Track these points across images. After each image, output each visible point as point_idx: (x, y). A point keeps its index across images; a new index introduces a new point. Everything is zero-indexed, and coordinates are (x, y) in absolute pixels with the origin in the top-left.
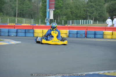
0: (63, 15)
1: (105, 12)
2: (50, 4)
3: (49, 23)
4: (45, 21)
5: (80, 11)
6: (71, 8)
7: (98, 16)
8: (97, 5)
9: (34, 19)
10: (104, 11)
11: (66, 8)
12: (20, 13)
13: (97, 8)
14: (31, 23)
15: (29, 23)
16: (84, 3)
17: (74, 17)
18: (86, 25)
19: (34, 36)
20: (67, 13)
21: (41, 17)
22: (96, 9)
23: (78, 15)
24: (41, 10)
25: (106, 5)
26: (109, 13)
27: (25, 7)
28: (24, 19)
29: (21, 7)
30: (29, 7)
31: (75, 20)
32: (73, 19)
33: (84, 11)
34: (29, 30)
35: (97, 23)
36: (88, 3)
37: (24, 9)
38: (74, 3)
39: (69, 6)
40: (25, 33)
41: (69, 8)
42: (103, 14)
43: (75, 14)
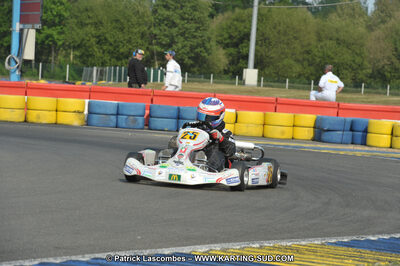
0: (70, 48)
1: (213, 43)
2: (23, 7)
3: (17, 73)
4: (6, 64)
5: (126, 38)
6: (96, 24)
7: (189, 58)
8: (187, 19)
10: (209, 39)
11: (82, 25)
13: (187, 29)
16: (141, 10)
17: (106, 54)
20: (83, 40)
23: (122, 50)
25: (219, 20)
26: (227, 46)
31: (110, 66)
32: (103, 64)
33: (143, 35)
35: (184, 81)
36: (155, 12)
38: (110, 7)
39: (89, 17)
41: (91, 24)
42: (207, 50)
43: (111, 44)
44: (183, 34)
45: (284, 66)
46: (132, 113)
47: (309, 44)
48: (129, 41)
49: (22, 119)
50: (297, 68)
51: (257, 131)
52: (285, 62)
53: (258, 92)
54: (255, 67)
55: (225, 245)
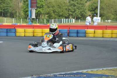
0: (45, 14)
2: (31, 3)
3: (31, 22)
4: (27, 20)
5: (62, 10)
6: (53, 7)
7: (80, 15)
8: (79, 4)
9: (15, 19)
10: (86, 9)
11: (49, 7)
12: (1, 12)
13: (79, 6)
14: (13, 23)
15: (11, 23)
16: (66, 2)
17: (56, 15)
18: (68, 23)
19: (16, 36)
20: (49, 12)
21: (23, 16)
22: (77, 7)
23: (60, 14)
24: (23, 9)
25: (88, 4)
26: (91, 11)
27: (6, 6)
28: (5, 19)
29: (2, 6)
30: (11, 6)
31: (57, 19)
32: (55, 18)
33: (66, 10)
34: (10, 30)
35: (79, 22)
36: (69, 2)
37: (4, 8)
38: (56, 2)
39: (51, 5)
40: (7, 32)
41: (51, 7)
42: (85, 12)
43: (57, 12)
44: (78, 8)
45: (109, 16)
46: (64, 32)
47: (116, 9)
48: (62, 11)
49: (33, 35)
50: (113, 16)
51: (101, 36)
52: (109, 14)
53: (101, 24)
54: (100, 17)
55: (92, 70)
